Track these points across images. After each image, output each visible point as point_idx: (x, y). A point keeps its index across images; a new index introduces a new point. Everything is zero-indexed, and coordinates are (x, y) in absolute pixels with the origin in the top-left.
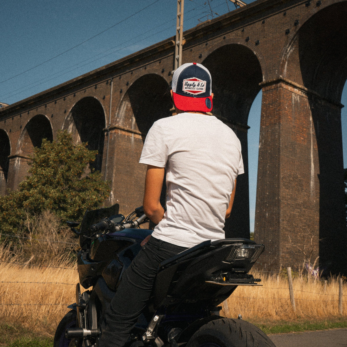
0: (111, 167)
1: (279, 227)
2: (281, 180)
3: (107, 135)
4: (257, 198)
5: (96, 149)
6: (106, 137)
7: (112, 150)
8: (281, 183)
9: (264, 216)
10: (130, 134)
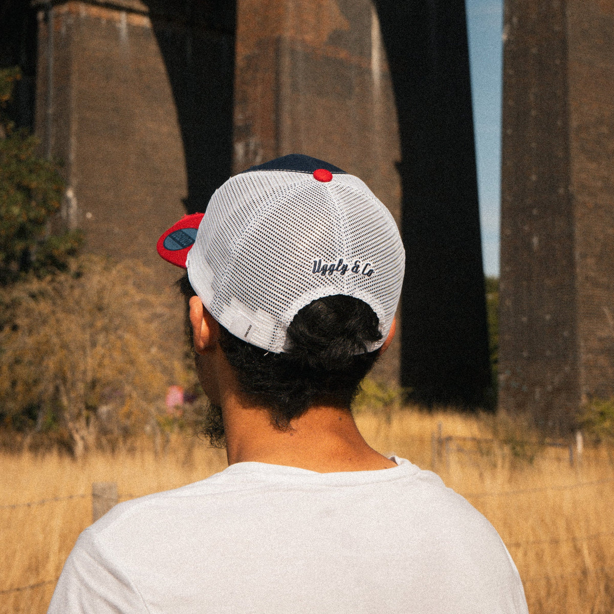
0: (63, 117)
1: (573, 276)
2: (572, 135)
3: (46, 19)
4: (503, 192)
5: (15, 63)
6: (42, 26)
7: (65, 64)
8: (574, 145)
9: (528, 246)
10: (116, 15)
